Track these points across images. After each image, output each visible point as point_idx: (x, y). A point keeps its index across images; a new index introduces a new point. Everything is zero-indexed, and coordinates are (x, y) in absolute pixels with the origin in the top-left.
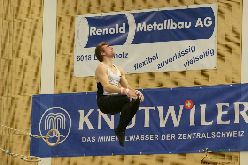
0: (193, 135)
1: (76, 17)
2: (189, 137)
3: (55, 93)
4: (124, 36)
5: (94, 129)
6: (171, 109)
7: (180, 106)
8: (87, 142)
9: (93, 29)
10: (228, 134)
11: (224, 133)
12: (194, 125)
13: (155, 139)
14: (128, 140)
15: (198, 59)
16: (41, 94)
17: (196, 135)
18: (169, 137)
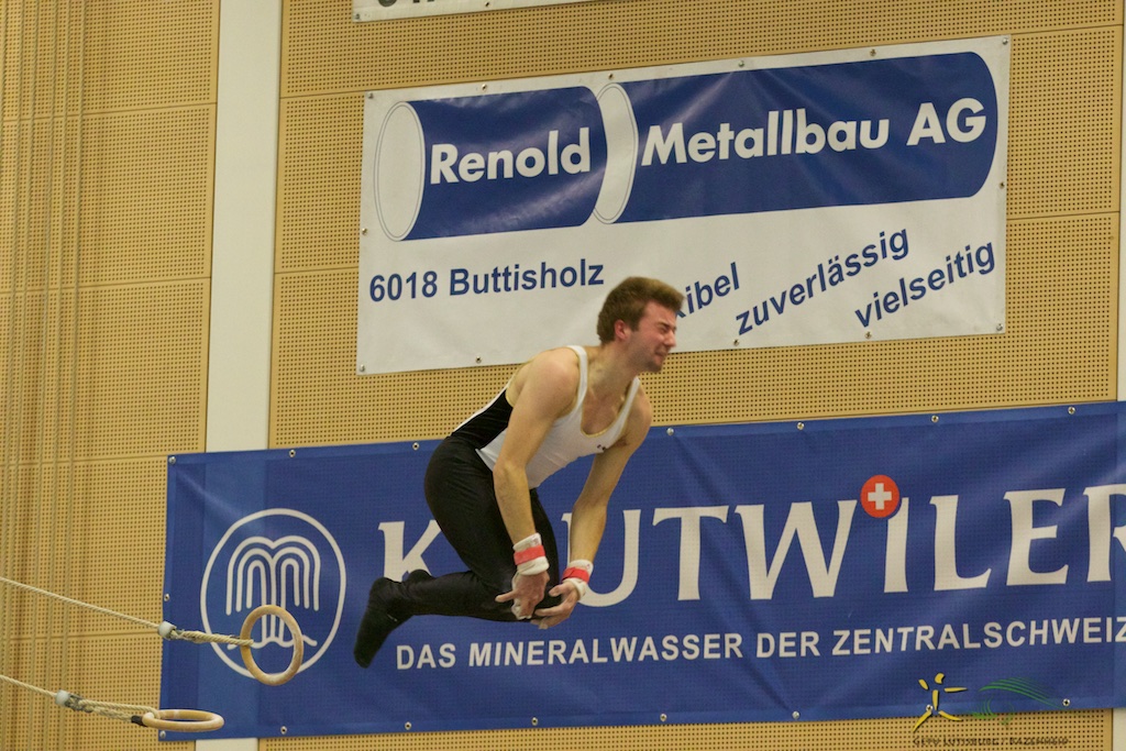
0: (898, 637)
1: (366, 99)
2: (882, 644)
3: (274, 446)
4: (587, 184)
6: (801, 517)
7: (841, 503)
8: (419, 666)
9: (444, 157)
10: (1059, 628)
11: (1039, 627)
12: (906, 590)
13: (728, 655)
14: (605, 660)
15: (923, 289)
16: (208, 451)
17: (912, 637)
18: (792, 644)
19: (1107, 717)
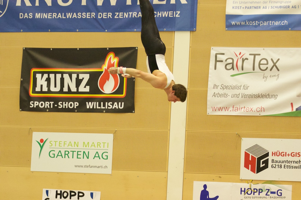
0: (129, 15)
2: (125, 16)
5: (31, 5)
8: (24, 18)
10: (164, 13)
11: (160, 13)
12: (131, 4)
13: (92, 17)
14: (65, 18)
17: (132, 14)
18: (106, 15)
19: (173, 33)
